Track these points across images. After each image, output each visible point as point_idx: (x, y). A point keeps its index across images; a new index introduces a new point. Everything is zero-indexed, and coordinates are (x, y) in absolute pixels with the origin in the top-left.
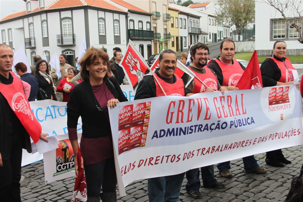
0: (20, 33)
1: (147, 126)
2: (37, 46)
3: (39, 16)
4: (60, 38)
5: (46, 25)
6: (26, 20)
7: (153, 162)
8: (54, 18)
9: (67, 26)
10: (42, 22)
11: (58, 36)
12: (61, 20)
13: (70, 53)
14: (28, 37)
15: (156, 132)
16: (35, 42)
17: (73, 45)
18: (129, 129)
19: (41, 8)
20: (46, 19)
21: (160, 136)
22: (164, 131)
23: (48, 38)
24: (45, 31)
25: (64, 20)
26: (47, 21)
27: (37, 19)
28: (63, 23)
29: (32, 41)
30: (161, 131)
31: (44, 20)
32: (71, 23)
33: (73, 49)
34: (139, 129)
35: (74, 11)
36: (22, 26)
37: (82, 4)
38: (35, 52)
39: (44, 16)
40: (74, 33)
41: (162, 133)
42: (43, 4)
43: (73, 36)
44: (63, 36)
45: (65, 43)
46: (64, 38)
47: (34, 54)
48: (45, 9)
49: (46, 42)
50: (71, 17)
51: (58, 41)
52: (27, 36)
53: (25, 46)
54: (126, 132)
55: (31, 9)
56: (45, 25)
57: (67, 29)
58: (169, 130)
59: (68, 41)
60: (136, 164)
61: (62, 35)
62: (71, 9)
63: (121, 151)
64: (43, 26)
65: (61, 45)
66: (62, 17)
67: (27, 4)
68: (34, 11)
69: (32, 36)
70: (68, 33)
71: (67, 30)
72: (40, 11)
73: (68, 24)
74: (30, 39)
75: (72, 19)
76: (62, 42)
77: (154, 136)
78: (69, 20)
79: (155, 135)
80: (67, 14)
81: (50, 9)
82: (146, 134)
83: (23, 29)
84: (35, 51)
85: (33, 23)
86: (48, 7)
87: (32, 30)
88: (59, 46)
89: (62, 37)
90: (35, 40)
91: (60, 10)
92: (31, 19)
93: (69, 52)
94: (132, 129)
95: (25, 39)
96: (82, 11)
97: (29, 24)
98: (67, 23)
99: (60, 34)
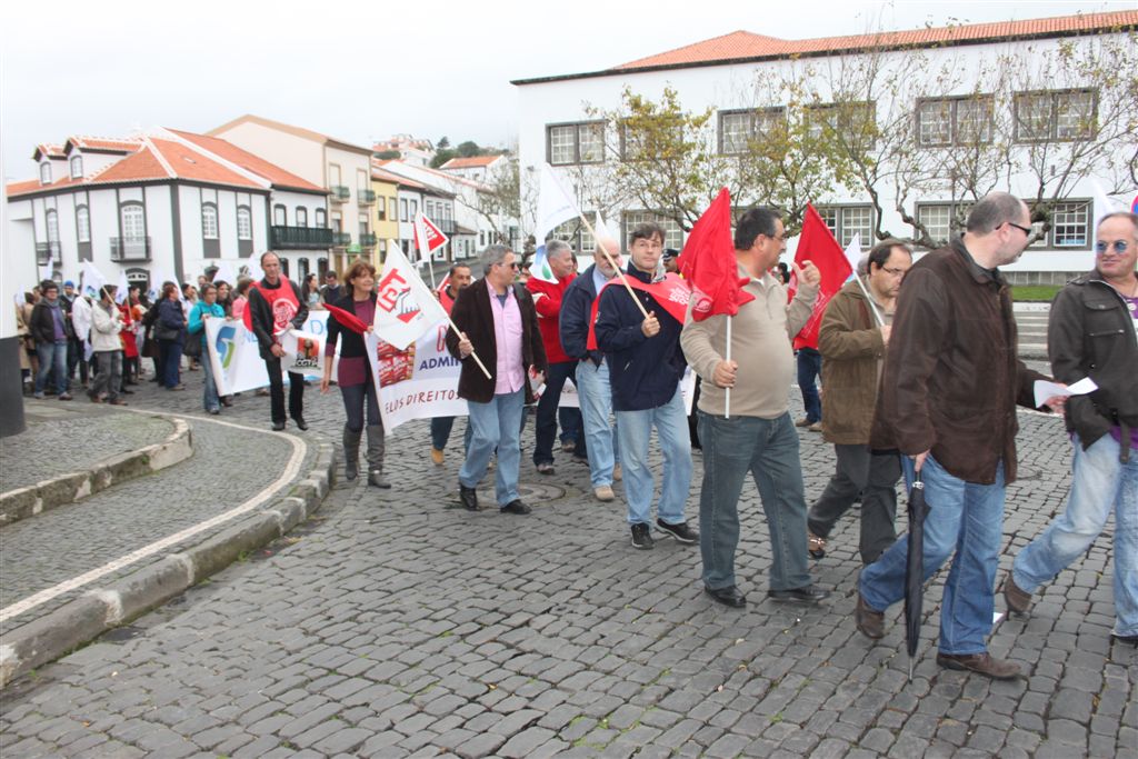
0: (25, 230)
1: (413, 356)
2: (65, 261)
3: (71, 196)
4: (118, 245)
5: (86, 216)
6: (39, 202)
7: (425, 398)
8: (104, 203)
9: (133, 220)
10: (78, 208)
11: (113, 240)
12: (120, 205)
13: (140, 276)
14: (45, 240)
15: (425, 362)
16: (60, 252)
17: (147, 260)
18: (391, 359)
19: (75, 179)
20: (86, 203)
21: (431, 367)
22: (435, 360)
23: (89, 244)
24: (84, 228)
25: (127, 207)
26: (88, 207)
27: (66, 204)
28: (124, 213)
29: (55, 249)
30: (431, 360)
31: (82, 206)
32: (141, 213)
33: (146, 268)
34: (403, 359)
35: (149, 190)
36: (30, 216)
37: (165, 173)
38: (60, 274)
39: (81, 197)
40: (149, 234)
41: (433, 363)
42: (78, 169)
43: (147, 240)
44: (125, 240)
45: (128, 256)
46: (126, 244)
47: (58, 277)
48: (85, 182)
49: (85, 251)
50: (140, 199)
51: (114, 251)
52: (42, 239)
53: (37, 260)
54: (389, 363)
55: (51, 178)
56: (83, 215)
57: (134, 225)
58: (441, 359)
59: (134, 250)
60: (405, 401)
61: (121, 238)
62: (143, 184)
63: (383, 384)
64: (80, 217)
65: (119, 258)
66: (122, 200)
67: (42, 166)
68: (57, 183)
69: (53, 238)
70: (134, 234)
71: (133, 229)
72: (71, 185)
73: (136, 216)
74: (48, 245)
75: (143, 204)
76: (122, 253)
77: (422, 367)
78: (138, 207)
79: (424, 366)
80: (133, 194)
81: (96, 183)
82: (412, 365)
83: (31, 221)
84: (60, 271)
85: (55, 211)
86: (91, 178)
87: (54, 226)
88: (115, 261)
89: (121, 243)
90: (59, 246)
91: (117, 186)
92: (50, 202)
93: (137, 274)
94: (395, 359)
95: (37, 245)
96: (166, 190)
97: (47, 212)
98: (132, 214)
99: (117, 235)
